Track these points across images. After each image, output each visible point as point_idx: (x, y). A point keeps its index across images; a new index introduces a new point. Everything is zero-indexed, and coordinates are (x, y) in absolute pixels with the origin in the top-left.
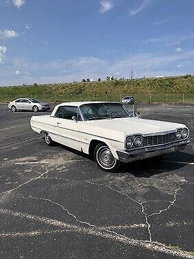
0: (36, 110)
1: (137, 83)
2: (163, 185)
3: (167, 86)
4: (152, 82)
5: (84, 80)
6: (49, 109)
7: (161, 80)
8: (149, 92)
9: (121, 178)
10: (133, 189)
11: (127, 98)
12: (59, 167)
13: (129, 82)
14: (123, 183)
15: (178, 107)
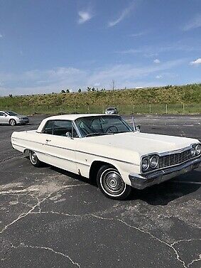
0: (13, 123)
1: (120, 94)
2: (187, 215)
3: (149, 96)
4: (134, 93)
5: (63, 91)
6: (28, 122)
7: (143, 91)
8: (131, 102)
9: (134, 207)
10: (153, 223)
11: (110, 109)
12: (52, 195)
13: (111, 93)
14: (138, 216)
15: (163, 117)
